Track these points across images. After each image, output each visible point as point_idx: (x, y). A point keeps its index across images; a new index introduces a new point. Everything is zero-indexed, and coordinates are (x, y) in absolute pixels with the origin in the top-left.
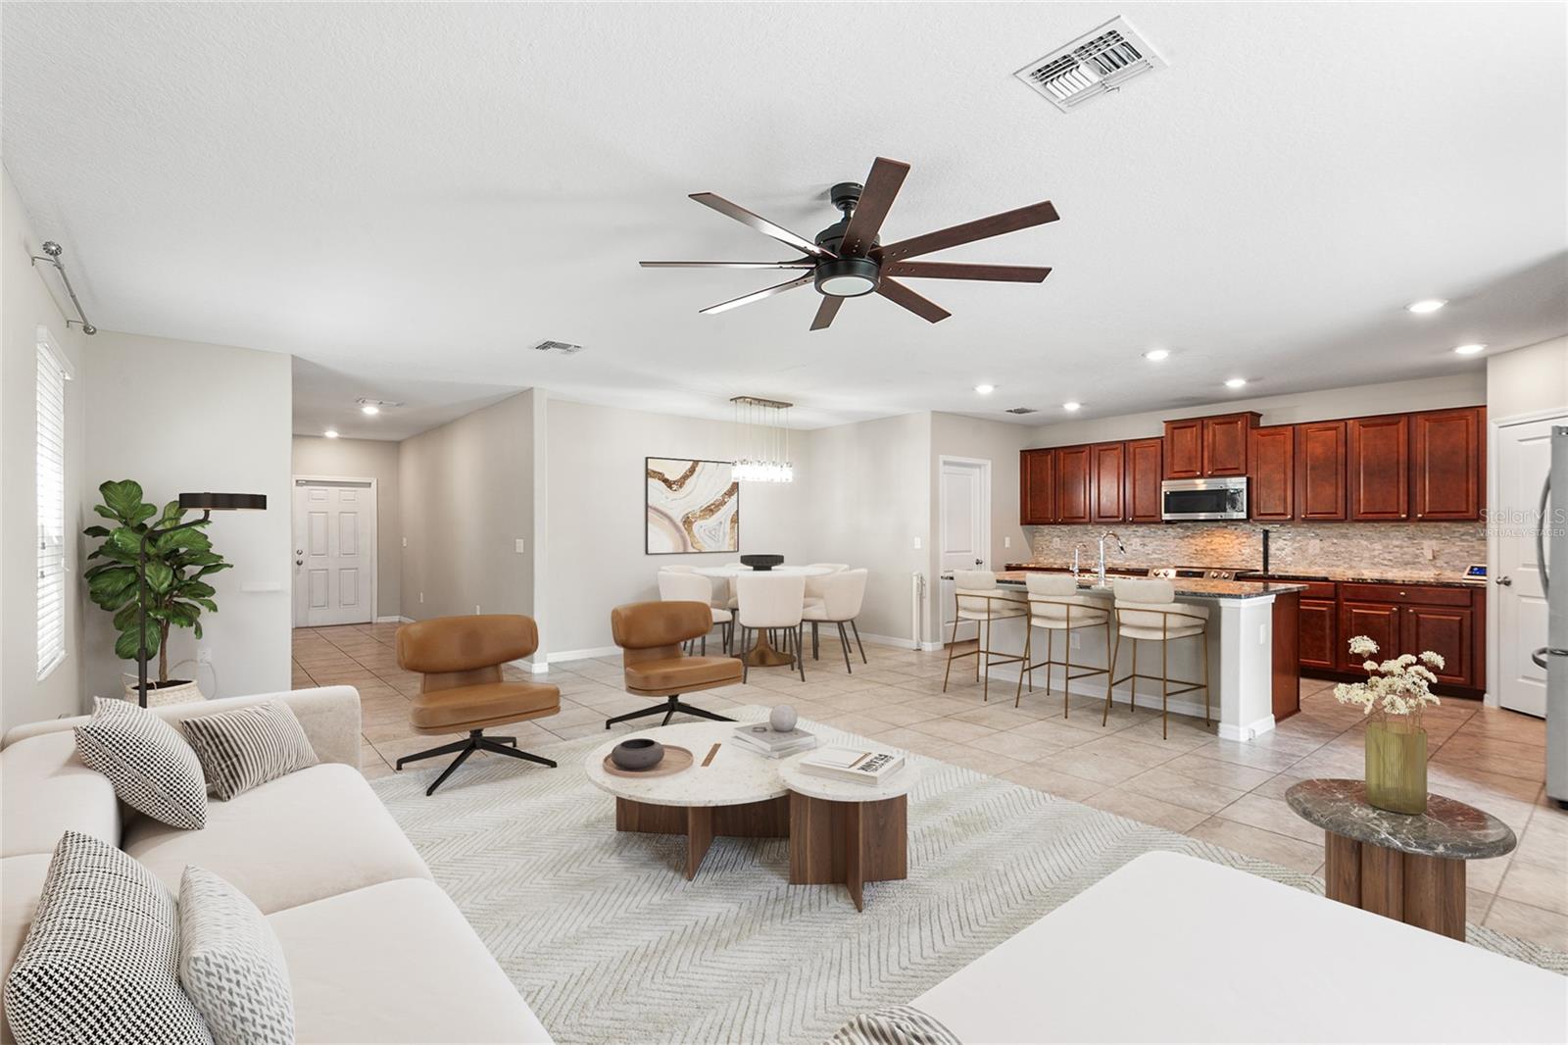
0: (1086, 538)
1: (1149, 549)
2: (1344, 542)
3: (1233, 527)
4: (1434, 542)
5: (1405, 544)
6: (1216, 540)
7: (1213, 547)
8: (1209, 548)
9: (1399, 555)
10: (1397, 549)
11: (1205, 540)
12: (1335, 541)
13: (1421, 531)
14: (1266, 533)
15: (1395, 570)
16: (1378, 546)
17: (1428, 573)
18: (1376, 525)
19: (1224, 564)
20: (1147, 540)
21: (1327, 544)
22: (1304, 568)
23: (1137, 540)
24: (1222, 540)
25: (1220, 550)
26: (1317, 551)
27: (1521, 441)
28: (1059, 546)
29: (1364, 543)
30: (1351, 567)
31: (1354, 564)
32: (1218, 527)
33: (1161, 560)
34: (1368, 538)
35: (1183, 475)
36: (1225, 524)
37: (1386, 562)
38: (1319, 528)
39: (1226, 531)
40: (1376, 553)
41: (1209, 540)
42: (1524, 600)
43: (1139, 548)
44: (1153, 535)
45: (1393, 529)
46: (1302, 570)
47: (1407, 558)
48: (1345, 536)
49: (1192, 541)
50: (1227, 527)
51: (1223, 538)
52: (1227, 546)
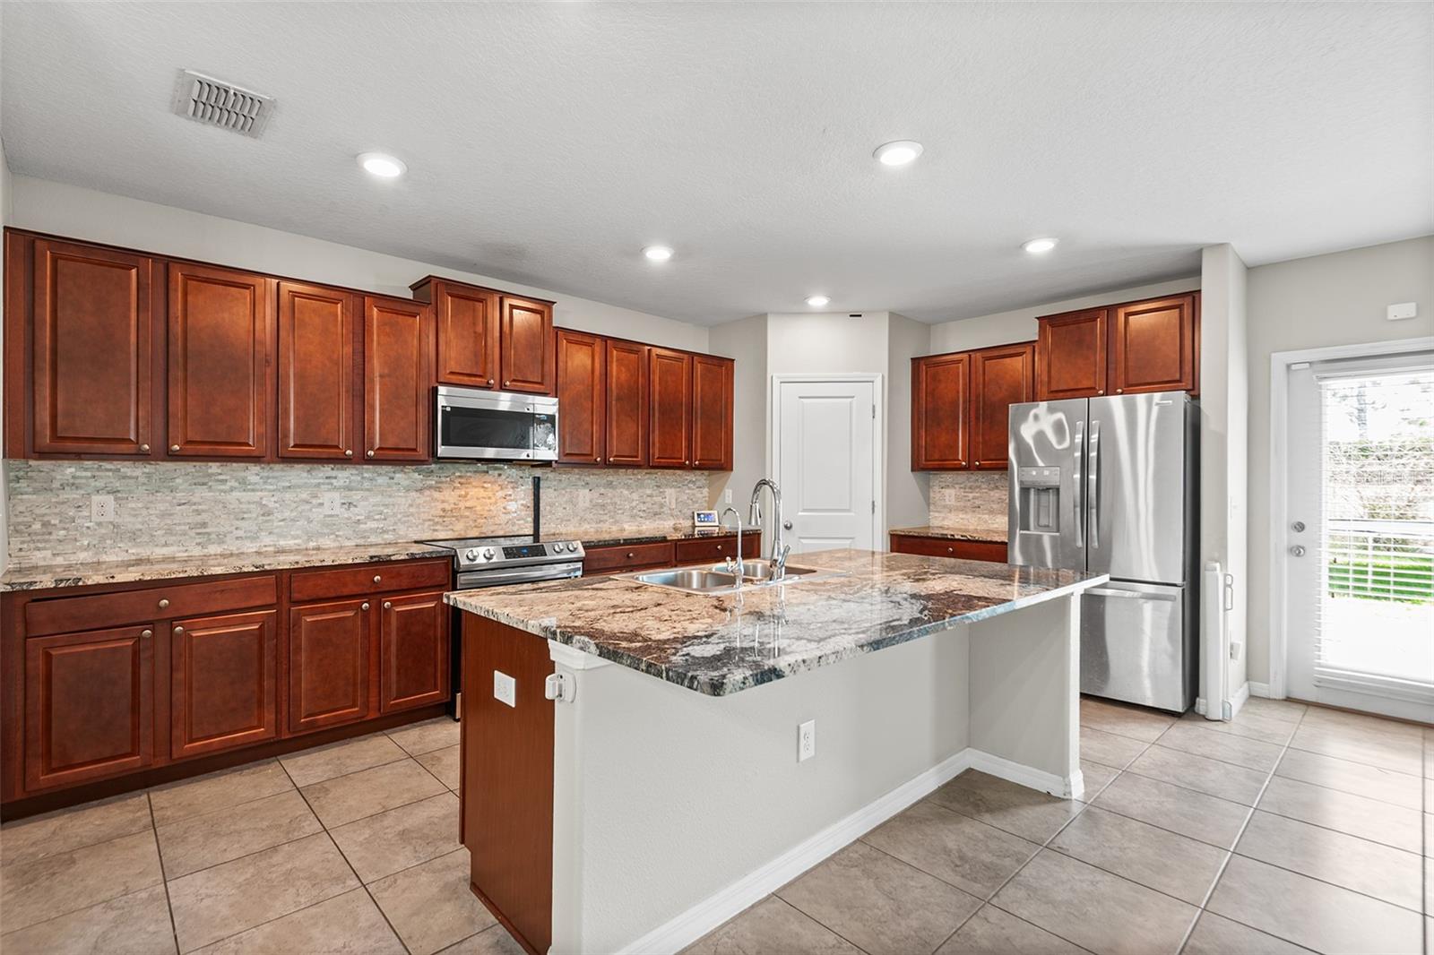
0: (201, 493)
1: (359, 512)
2: (610, 492)
3: (496, 473)
4: (673, 490)
5: (654, 493)
6: (473, 492)
7: (468, 504)
8: (462, 505)
9: (650, 506)
10: (649, 499)
11: (458, 492)
12: (602, 491)
13: (665, 478)
15: (647, 522)
16: (635, 496)
17: (669, 522)
18: (636, 471)
19: (484, 530)
20: (356, 496)
21: (595, 494)
22: (575, 527)
23: (336, 495)
24: (482, 493)
25: (479, 508)
26: (587, 504)
27: (800, 397)
28: (110, 517)
29: (626, 492)
30: (616, 522)
31: (618, 517)
32: (475, 472)
33: (384, 532)
34: (628, 487)
35: (466, 380)
36: (485, 467)
37: (641, 514)
38: (589, 475)
39: (487, 478)
40: (634, 504)
41: (463, 493)
42: (804, 541)
43: (338, 510)
44: (366, 484)
45: (648, 476)
46: (573, 529)
47: (656, 508)
48: (610, 485)
49: (436, 495)
50: (487, 472)
51: (482, 490)
52: (488, 501)
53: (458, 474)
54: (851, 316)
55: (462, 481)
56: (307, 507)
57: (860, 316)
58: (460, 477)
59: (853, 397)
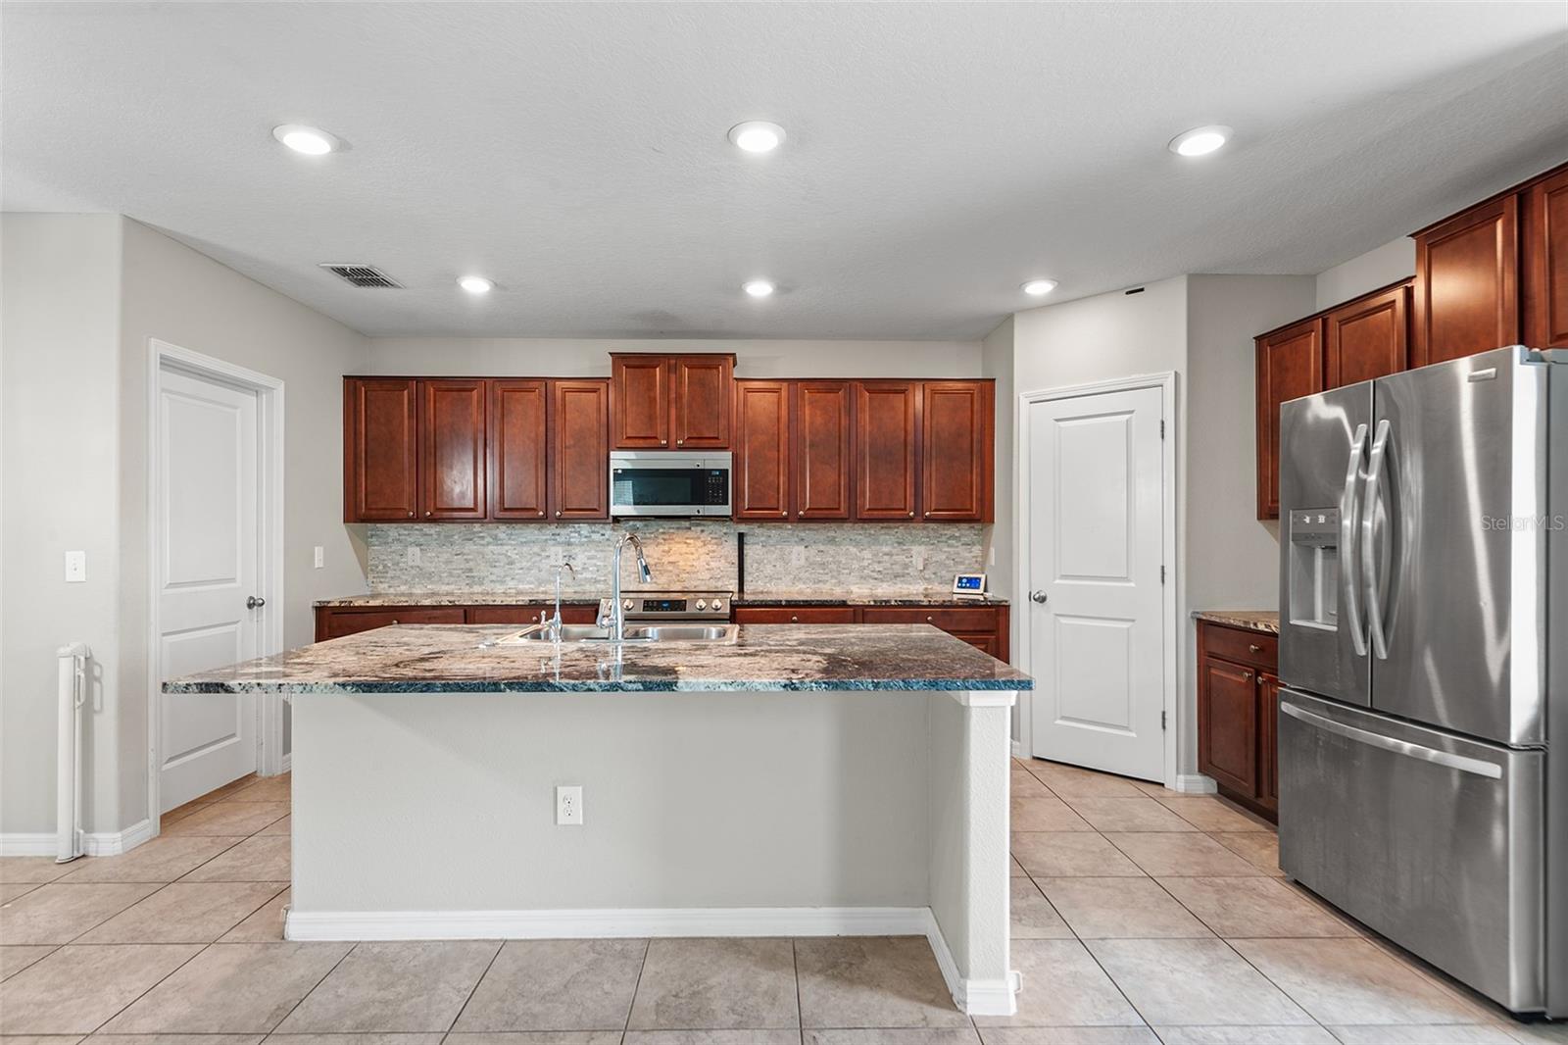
0: (469, 547)
2: (831, 549)
3: (699, 529)
4: (923, 547)
5: (894, 551)
6: (675, 547)
7: (672, 559)
8: (665, 560)
9: (888, 565)
10: (886, 558)
11: (661, 548)
12: (822, 548)
13: (911, 534)
14: (741, 536)
15: (885, 585)
16: (867, 554)
17: (917, 586)
18: (866, 526)
19: (686, 584)
21: (813, 550)
22: (787, 586)
23: (560, 549)
24: (684, 548)
25: (681, 563)
26: (803, 562)
27: (1057, 420)
28: (418, 562)
29: (853, 550)
30: (840, 583)
31: (842, 578)
32: (678, 528)
33: (597, 581)
34: (857, 544)
35: (641, 443)
36: (687, 524)
37: (875, 575)
38: (804, 530)
39: (689, 534)
40: (866, 563)
41: (666, 548)
42: (1063, 620)
45: (883, 532)
46: (785, 589)
47: (897, 569)
48: (832, 541)
50: (690, 529)
51: (685, 545)
52: (691, 557)
53: (661, 530)
54: (1127, 293)
55: (666, 537)
56: (538, 558)
57: (1142, 290)
58: (663, 533)
59: (1132, 412)
